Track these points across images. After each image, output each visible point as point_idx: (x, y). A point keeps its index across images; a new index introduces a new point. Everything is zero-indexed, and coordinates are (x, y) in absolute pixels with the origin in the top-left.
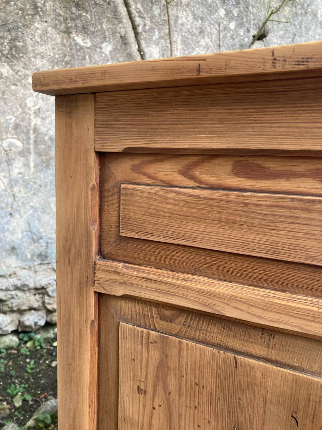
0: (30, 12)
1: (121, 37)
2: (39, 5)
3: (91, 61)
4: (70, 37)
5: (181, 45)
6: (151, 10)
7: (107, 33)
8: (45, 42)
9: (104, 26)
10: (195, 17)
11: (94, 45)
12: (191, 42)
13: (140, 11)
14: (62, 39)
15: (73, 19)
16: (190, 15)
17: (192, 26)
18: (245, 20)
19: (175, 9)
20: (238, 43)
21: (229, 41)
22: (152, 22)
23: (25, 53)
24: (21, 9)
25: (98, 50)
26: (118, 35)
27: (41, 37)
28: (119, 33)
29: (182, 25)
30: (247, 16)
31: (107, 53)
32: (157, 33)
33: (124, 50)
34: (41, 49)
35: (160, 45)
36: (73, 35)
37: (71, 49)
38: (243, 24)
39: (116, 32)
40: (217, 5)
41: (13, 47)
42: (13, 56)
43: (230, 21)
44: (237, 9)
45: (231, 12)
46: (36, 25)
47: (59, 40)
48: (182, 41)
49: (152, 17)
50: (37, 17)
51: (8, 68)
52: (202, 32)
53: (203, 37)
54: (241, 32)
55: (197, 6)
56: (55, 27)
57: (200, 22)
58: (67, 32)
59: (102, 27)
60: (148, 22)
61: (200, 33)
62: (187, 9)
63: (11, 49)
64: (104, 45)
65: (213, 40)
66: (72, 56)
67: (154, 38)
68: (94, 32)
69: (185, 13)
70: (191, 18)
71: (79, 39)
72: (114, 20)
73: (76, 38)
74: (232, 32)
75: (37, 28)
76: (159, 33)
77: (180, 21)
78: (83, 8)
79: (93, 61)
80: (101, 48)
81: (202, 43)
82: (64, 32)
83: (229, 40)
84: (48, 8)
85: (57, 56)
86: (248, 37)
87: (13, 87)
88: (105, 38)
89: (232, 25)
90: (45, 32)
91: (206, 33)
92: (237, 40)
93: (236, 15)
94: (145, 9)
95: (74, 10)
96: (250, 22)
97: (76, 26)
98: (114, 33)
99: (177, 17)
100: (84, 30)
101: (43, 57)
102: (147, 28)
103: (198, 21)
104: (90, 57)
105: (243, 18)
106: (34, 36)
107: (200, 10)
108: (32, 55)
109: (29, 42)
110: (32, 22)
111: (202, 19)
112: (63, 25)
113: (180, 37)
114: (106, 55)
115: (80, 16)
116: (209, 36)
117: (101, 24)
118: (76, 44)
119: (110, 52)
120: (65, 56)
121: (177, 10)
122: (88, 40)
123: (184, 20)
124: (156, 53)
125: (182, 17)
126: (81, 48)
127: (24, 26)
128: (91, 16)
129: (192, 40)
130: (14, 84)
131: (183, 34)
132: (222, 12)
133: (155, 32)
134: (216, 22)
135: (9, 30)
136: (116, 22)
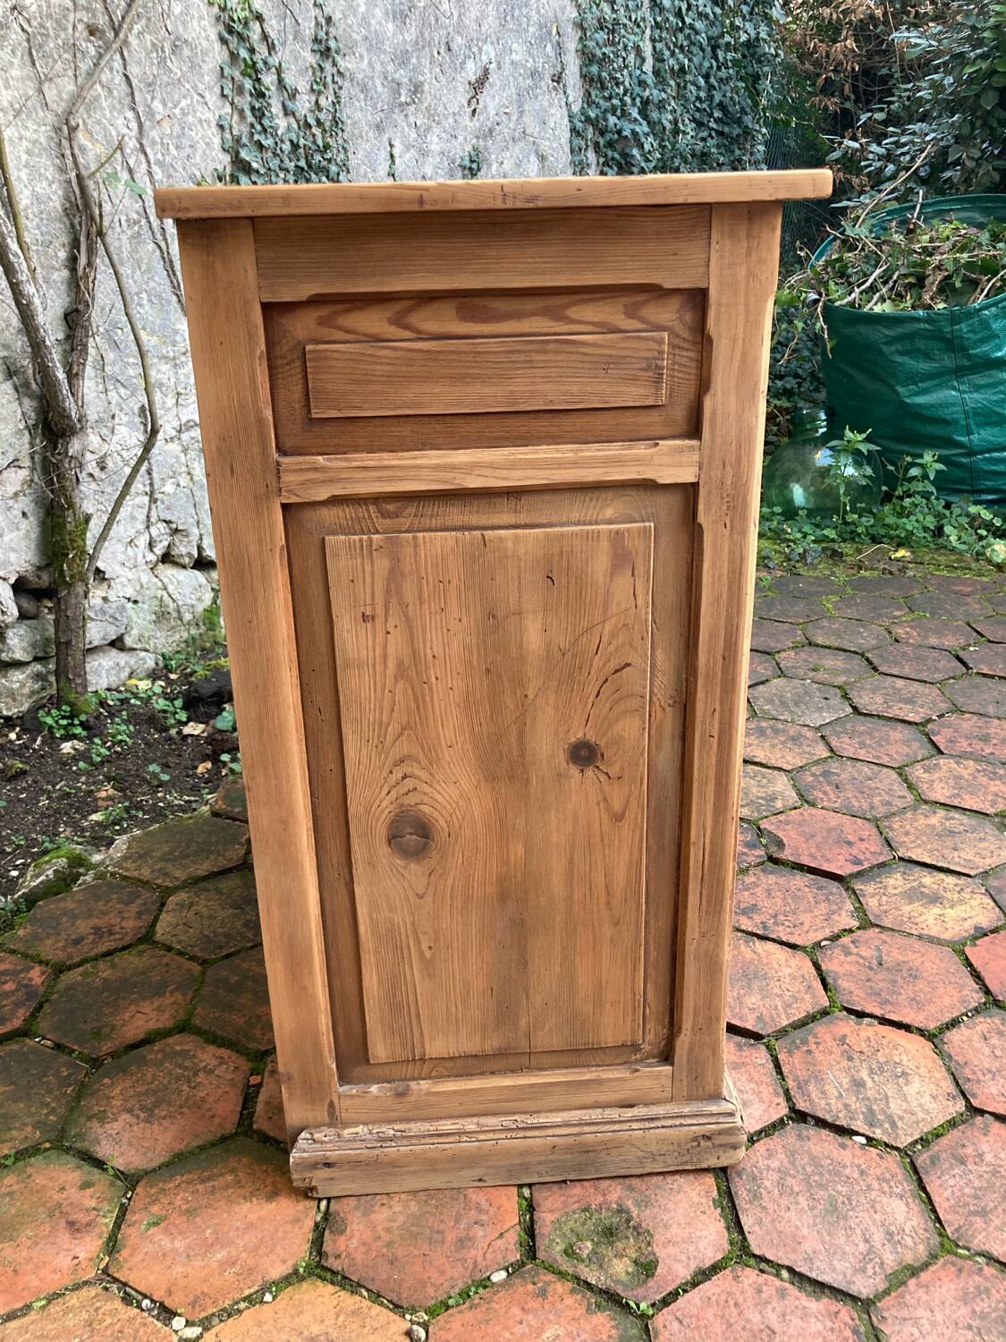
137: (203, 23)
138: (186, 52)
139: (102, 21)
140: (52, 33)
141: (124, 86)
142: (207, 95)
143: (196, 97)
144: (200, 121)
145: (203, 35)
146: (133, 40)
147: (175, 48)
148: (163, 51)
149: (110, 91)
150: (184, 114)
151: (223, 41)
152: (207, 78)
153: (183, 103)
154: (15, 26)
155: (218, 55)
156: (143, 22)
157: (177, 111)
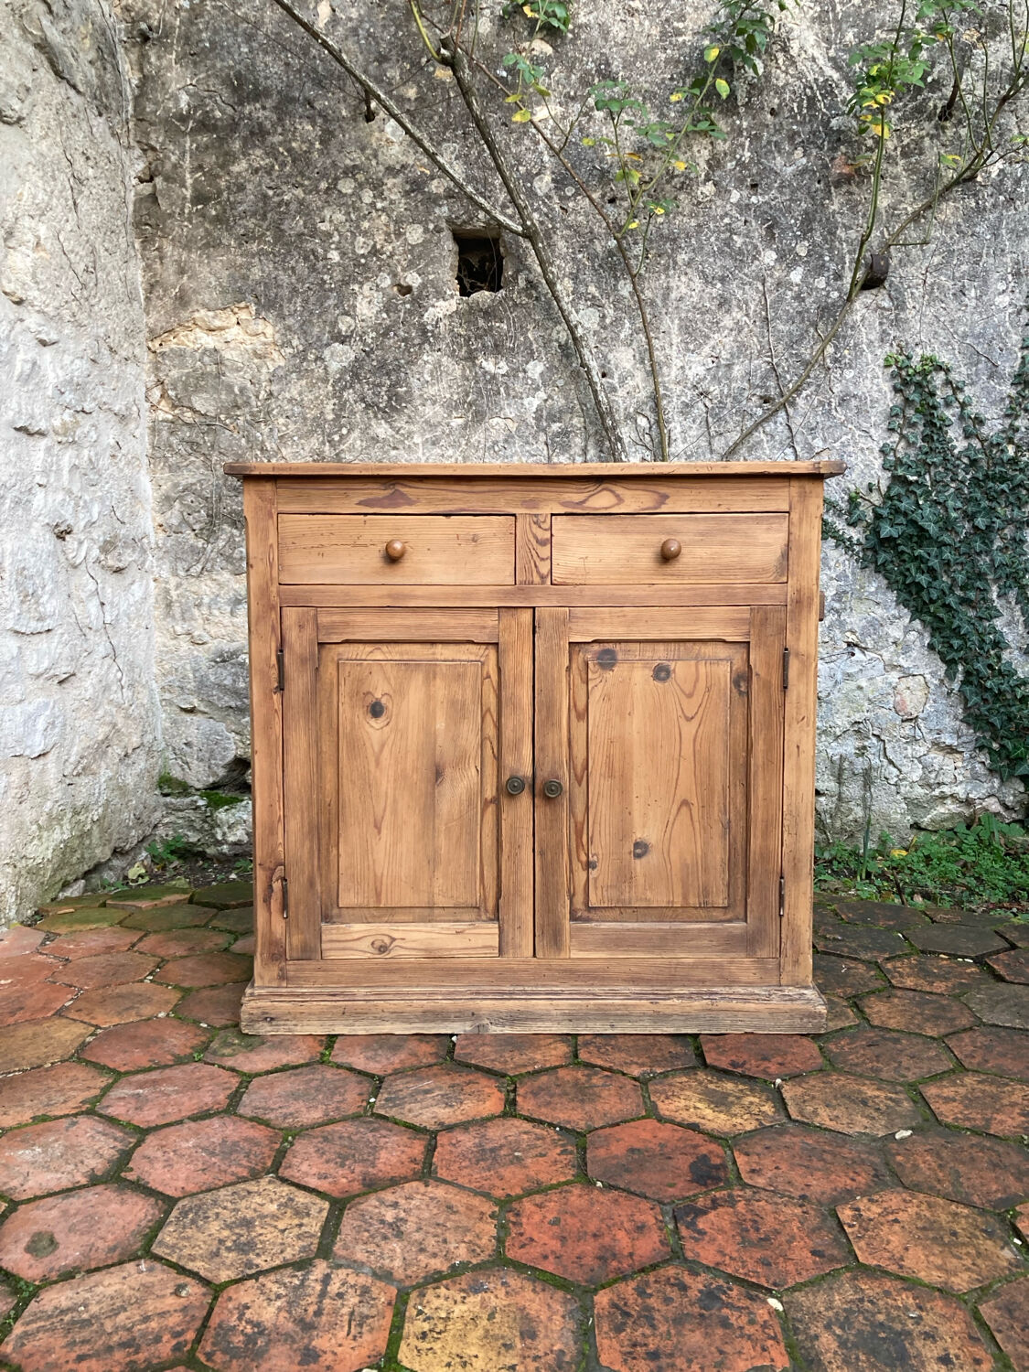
0: (416, 342)
1: (560, 346)
2: (429, 327)
3: (508, 395)
4: (474, 365)
5: (680, 334)
6: (615, 288)
7: (535, 346)
8: (439, 380)
9: (530, 335)
10: (707, 280)
11: (513, 369)
12: (700, 325)
13: (594, 297)
14: (464, 369)
15: (479, 337)
16: (696, 279)
17: (701, 298)
18: (827, 258)
19: (663, 277)
20: (815, 306)
21: (793, 306)
22: (616, 309)
23: (410, 402)
24: (404, 340)
25: (521, 375)
26: (556, 344)
27: (432, 375)
28: (557, 340)
29: (681, 299)
30: (831, 250)
31: (536, 376)
32: (628, 325)
33: (566, 367)
34: (432, 391)
35: (635, 345)
36: (481, 360)
37: (477, 382)
38: (823, 265)
39: (551, 341)
40: (756, 247)
41: (392, 394)
42: (394, 409)
43: (790, 268)
44: (806, 243)
45: (792, 250)
46: (425, 358)
47: (458, 373)
48: (680, 328)
49: (619, 300)
50: (427, 346)
51: (387, 426)
52: (723, 303)
53: (728, 311)
54: (821, 283)
55: (711, 260)
56: (452, 355)
57: (719, 285)
58: (471, 357)
59: (526, 338)
60: (610, 312)
61: (720, 305)
62: (688, 270)
63: (390, 399)
64: (529, 366)
65: (751, 312)
66: (479, 393)
67: (622, 336)
68: (513, 349)
69: (683, 278)
70: (698, 283)
71: (489, 365)
72: (546, 322)
73: (484, 364)
74: (796, 289)
75: (426, 362)
76: (633, 324)
77: (673, 295)
78: (495, 317)
79: (512, 393)
80: (525, 371)
81: (727, 322)
82: (465, 359)
83: (789, 304)
84: (442, 329)
85: (455, 397)
86: (839, 290)
87: (393, 453)
88: (532, 353)
89: (796, 276)
90: (439, 363)
91: (734, 302)
92: (809, 301)
93: (803, 254)
94: (602, 292)
95: (481, 323)
96: (843, 258)
97: (483, 346)
98: (547, 343)
99: (668, 288)
100: (497, 350)
101: (434, 403)
102: (608, 321)
103: (714, 286)
104: (507, 388)
105: (821, 256)
106: (421, 373)
107: (715, 267)
108: (419, 402)
109: (415, 383)
110: (419, 355)
111: (723, 280)
112: (465, 349)
113: (677, 321)
114: (533, 380)
115: (491, 328)
116: (741, 308)
117: (524, 334)
118: (486, 373)
119: (542, 374)
120: (468, 396)
121: (667, 276)
122: (502, 364)
123: (684, 290)
124: (628, 361)
125: (678, 287)
126: (494, 377)
127: (407, 363)
128: (509, 325)
129: (703, 322)
130: (395, 448)
131: (683, 315)
132: (769, 257)
133: (623, 325)
134: (757, 278)
135: (388, 374)
136: (551, 324)
137: (875, 381)
138: (854, 403)
139: (772, 393)
140: (729, 406)
141: (787, 433)
142: (872, 431)
143: (858, 433)
144: (862, 449)
145: (875, 388)
146: (800, 401)
147: (843, 401)
148: (829, 404)
149: (773, 437)
150: (843, 445)
151: (896, 390)
152: (873, 419)
153: (844, 439)
154: (700, 405)
155: (890, 400)
156: (813, 388)
157: (837, 445)
